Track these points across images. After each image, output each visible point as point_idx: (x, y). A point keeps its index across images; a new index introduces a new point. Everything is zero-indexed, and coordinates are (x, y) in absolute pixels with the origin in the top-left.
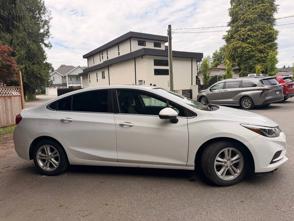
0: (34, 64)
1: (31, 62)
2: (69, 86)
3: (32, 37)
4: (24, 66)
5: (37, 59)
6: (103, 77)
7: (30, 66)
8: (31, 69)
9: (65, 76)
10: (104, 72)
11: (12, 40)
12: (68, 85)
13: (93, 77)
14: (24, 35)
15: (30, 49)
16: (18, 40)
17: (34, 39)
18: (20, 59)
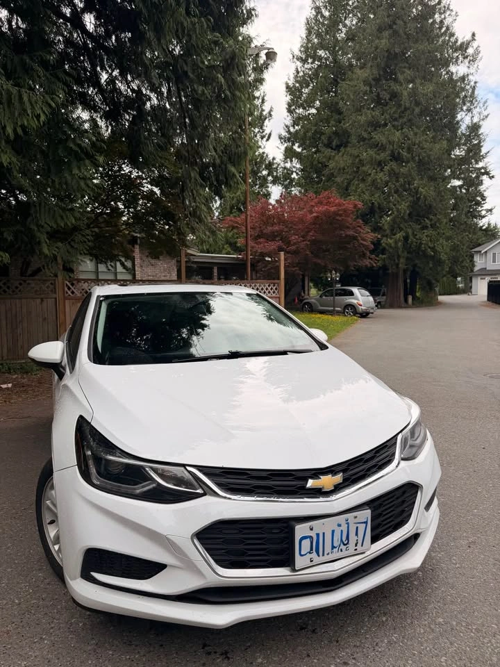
1: (420, 224)
4: (403, 233)
5: (433, 218)
7: (416, 233)
14: (409, 170)
15: (418, 196)
16: (397, 181)
17: (431, 174)
18: (398, 220)
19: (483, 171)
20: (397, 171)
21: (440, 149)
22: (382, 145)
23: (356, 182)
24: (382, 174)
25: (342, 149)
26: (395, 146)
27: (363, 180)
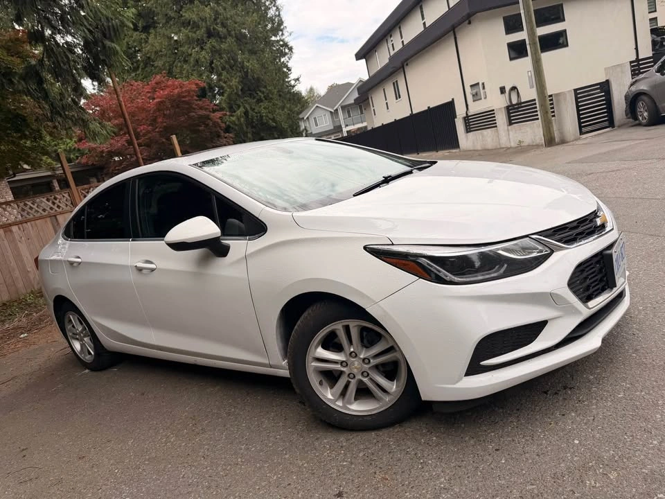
0: (260, 101)
1: (254, 98)
2: (347, 132)
3: (246, 44)
4: (242, 109)
5: (264, 90)
6: (398, 96)
7: (253, 107)
8: (256, 113)
9: (337, 110)
10: (397, 81)
11: (212, 63)
12: (345, 130)
13: (378, 100)
14: (230, 46)
15: (245, 70)
16: (221, 58)
17: (250, 48)
18: (233, 97)
19: (281, 43)
20: (218, 47)
21: (252, 21)
22: (194, 22)
23: (179, 64)
24: (203, 52)
25: (152, 31)
26: (208, 22)
27: (186, 61)
